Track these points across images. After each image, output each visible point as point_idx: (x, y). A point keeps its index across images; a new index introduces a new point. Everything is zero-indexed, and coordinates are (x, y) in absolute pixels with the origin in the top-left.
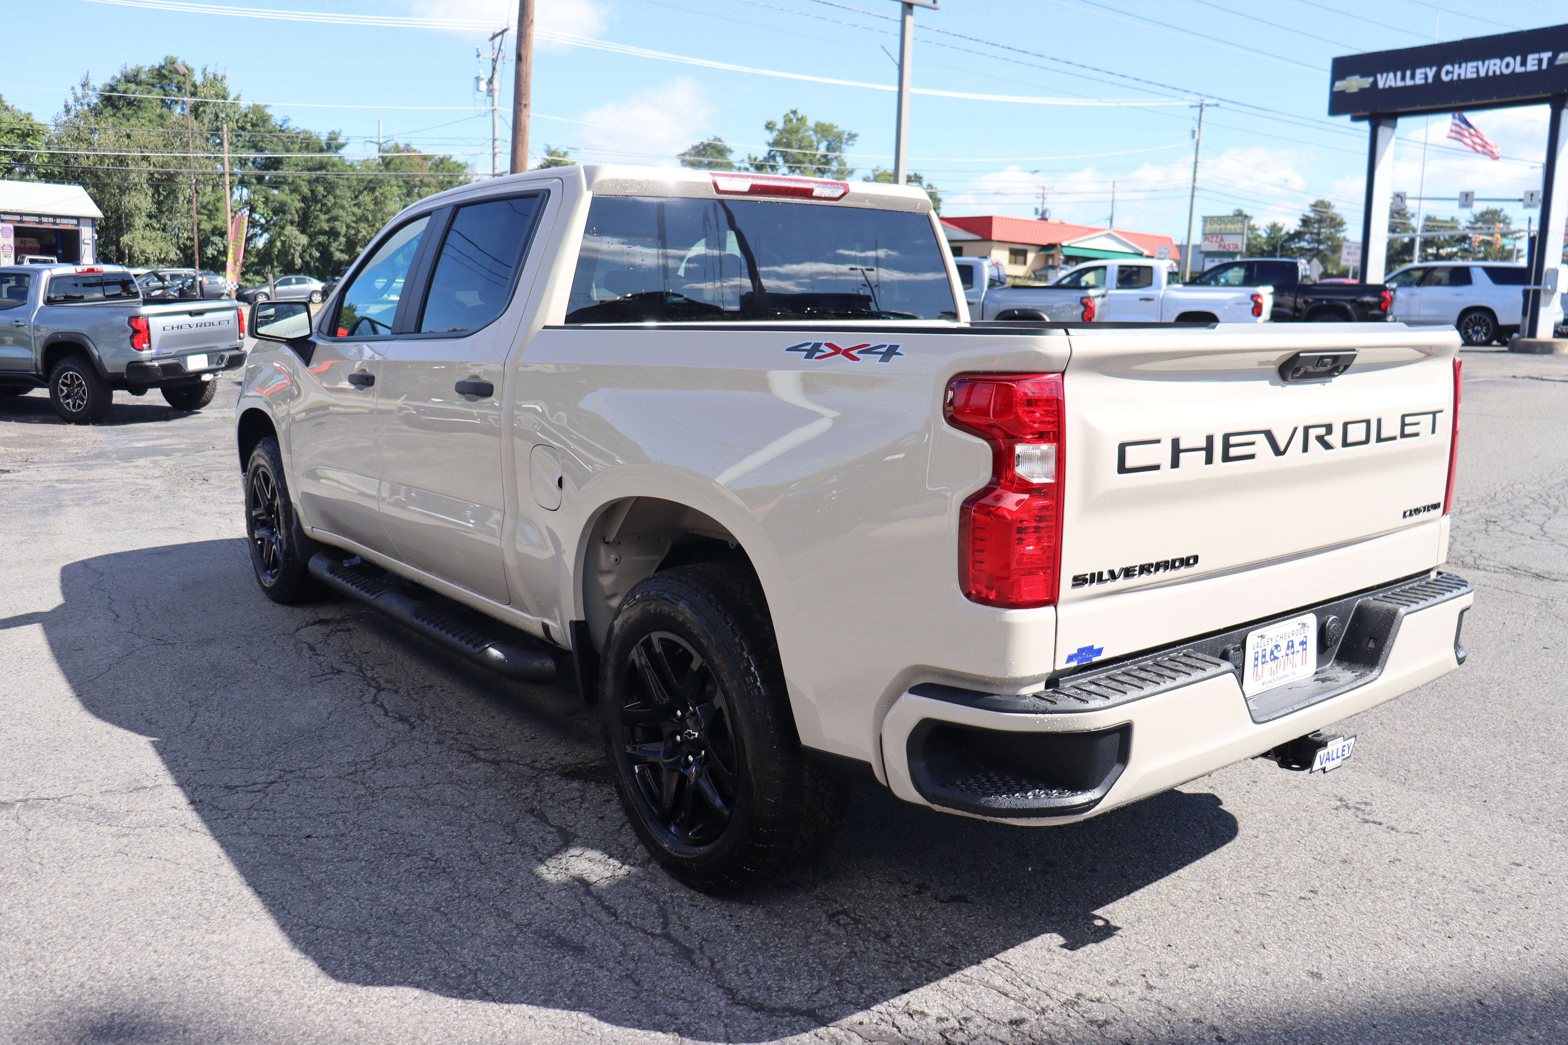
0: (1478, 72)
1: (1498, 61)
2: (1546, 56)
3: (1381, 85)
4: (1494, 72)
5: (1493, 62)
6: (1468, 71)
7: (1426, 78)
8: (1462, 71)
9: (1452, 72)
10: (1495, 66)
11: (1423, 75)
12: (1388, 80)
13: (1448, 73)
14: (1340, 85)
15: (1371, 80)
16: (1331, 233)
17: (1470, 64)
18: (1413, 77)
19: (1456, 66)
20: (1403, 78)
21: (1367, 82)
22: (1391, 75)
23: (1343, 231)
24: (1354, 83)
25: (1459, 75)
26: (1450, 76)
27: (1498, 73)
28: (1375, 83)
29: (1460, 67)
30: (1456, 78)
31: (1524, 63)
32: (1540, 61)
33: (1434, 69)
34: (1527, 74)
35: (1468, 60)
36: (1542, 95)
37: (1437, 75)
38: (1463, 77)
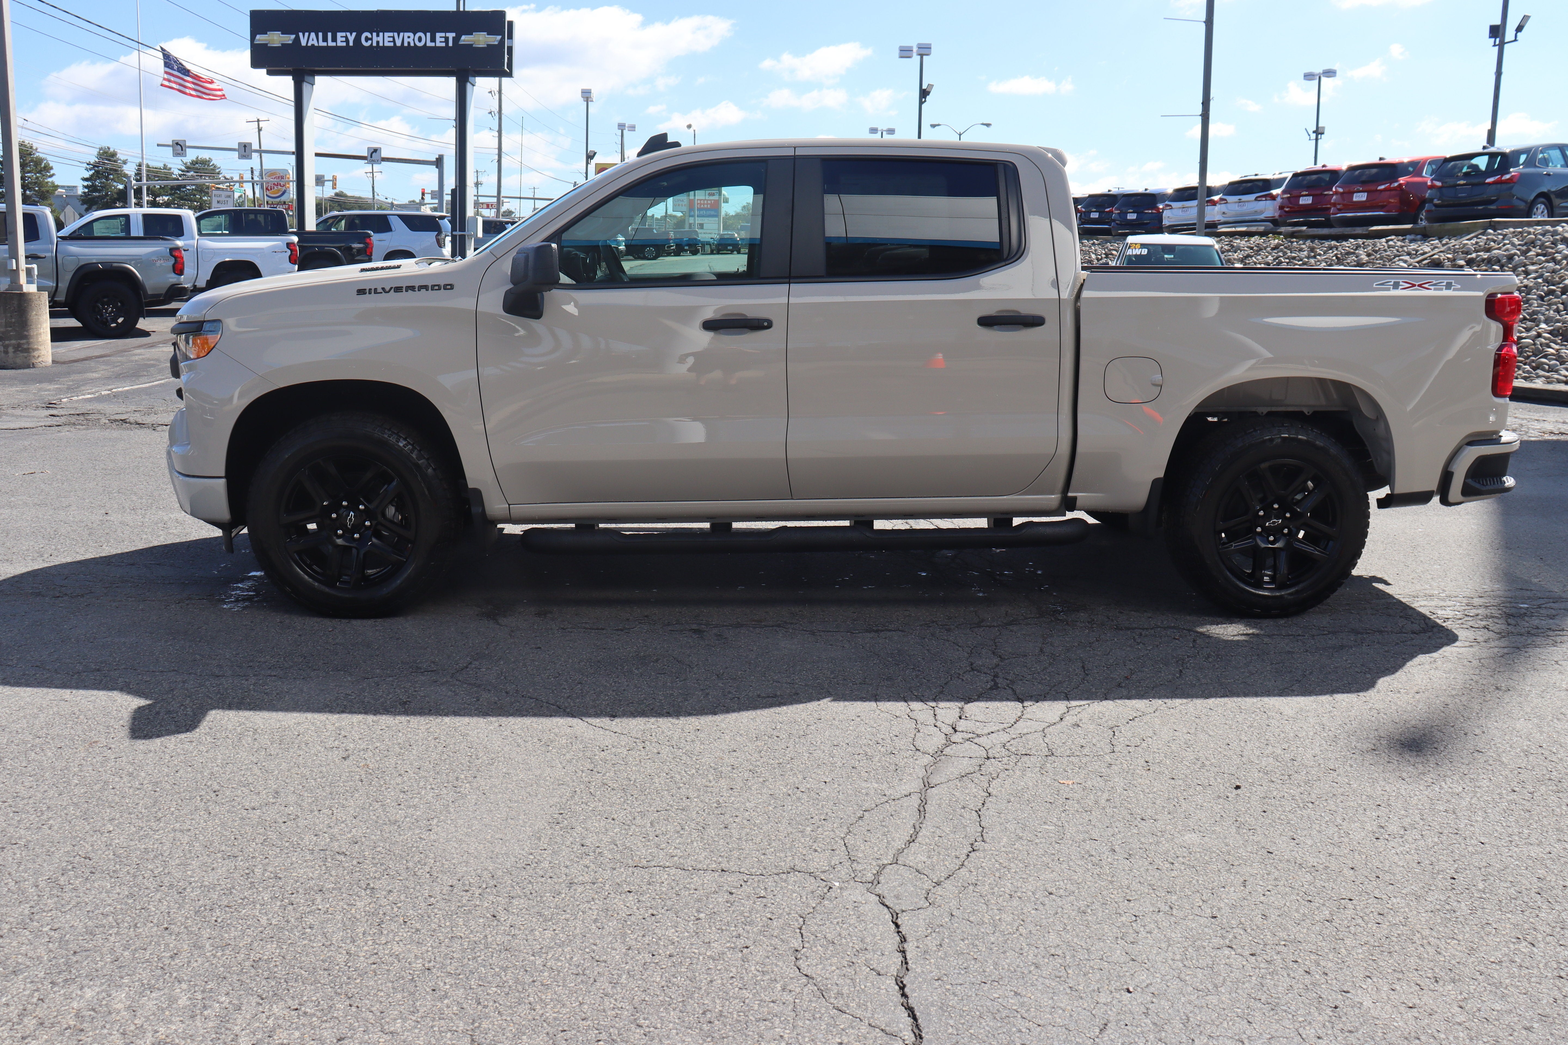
0: (394, 41)
1: (411, 35)
2: (451, 35)
3: (303, 43)
4: (409, 43)
5: (407, 34)
6: (385, 39)
7: (347, 41)
8: (380, 39)
9: (371, 39)
10: (408, 38)
11: (342, 39)
12: (310, 39)
13: (367, 39)
14: (260, 38)
15: (293, 37)
16: (37, 178)
17: (387, 34)
18: (334, 39)
19: (375, 34)
20: (325, 39)
21: (289, 39)
22: (313, 35)
23: (51, 176)
24: (275, 39)
25: (378, 42)
26: (369, 42)
27: (412, 44)
28: (297, 40)
29: (378, 36)
30: (375, 44)
31: (433, 39)
32: (447, 39)
33: (354, 34)
34: (436, 48)
35: (384, 31)
36: (450, 68)
37: (357, 40)
38: (381, 44)
